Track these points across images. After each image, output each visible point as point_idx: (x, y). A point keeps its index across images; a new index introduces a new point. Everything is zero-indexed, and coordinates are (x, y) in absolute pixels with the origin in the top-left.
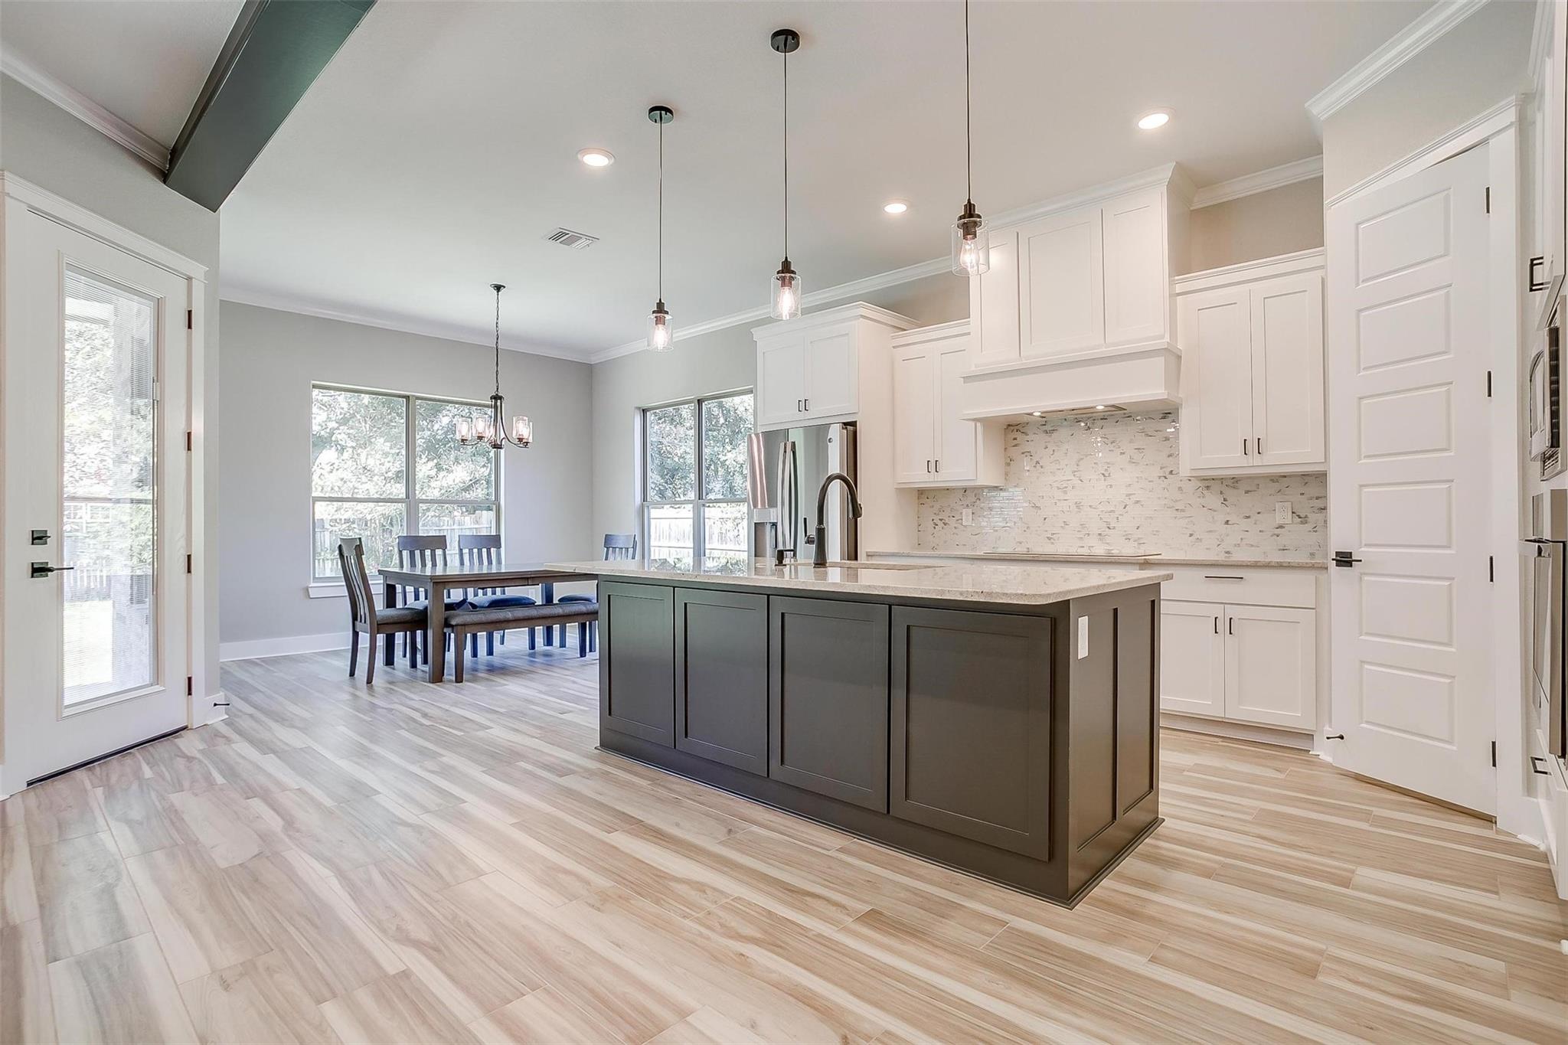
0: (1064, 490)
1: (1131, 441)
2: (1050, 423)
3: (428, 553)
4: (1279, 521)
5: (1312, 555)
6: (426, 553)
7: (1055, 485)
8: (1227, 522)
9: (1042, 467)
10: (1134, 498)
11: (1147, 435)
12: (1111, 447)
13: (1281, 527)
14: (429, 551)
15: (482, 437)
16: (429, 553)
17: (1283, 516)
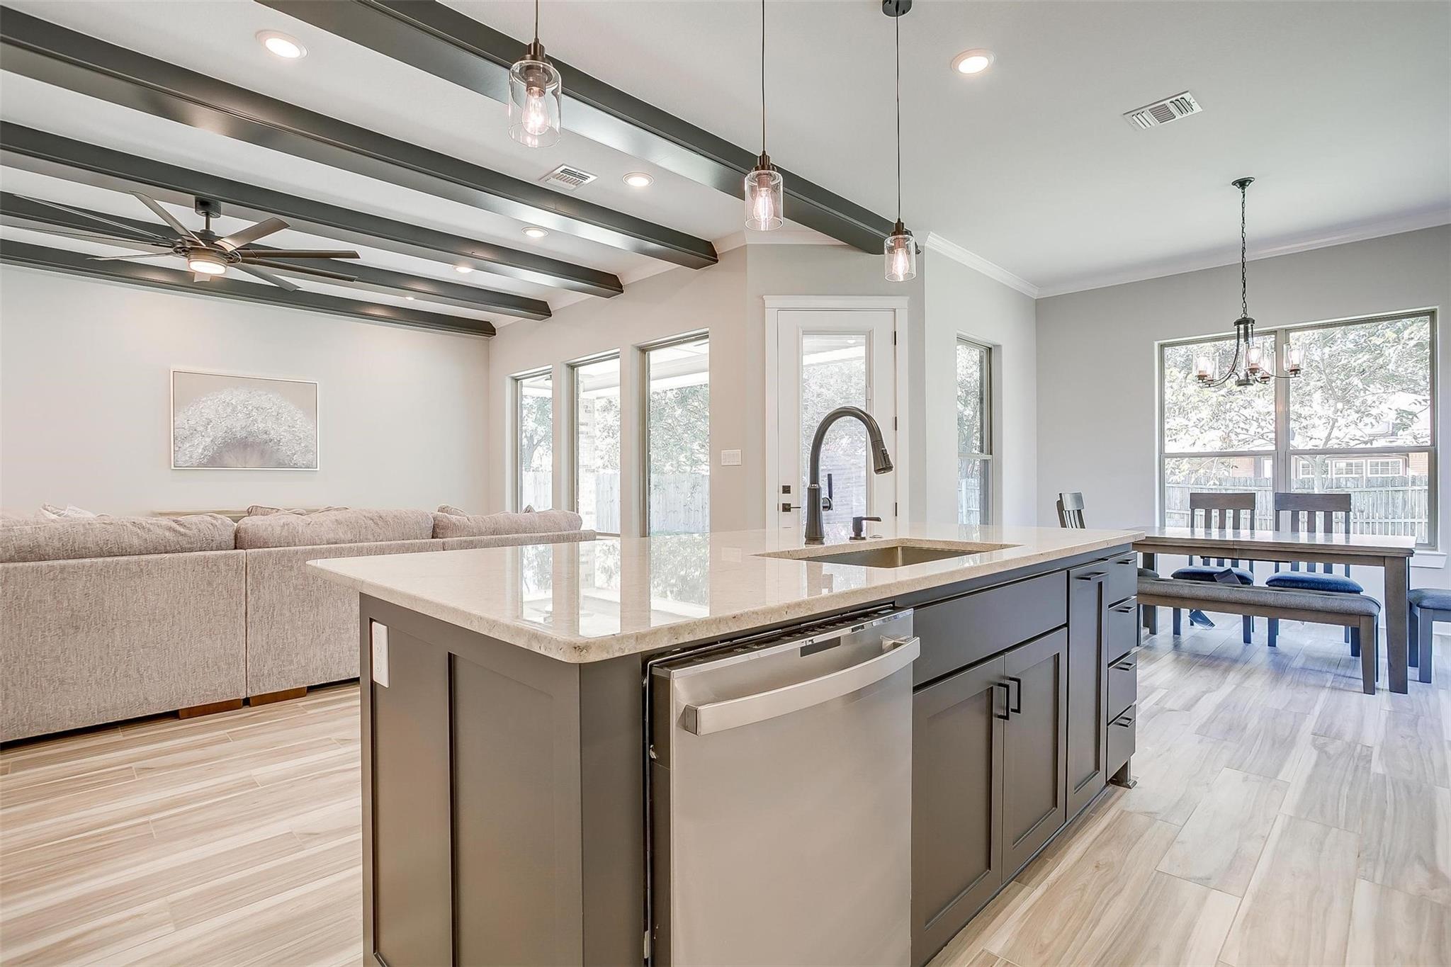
3: (1230, 513)
6: (1227, 515)
14: (1232, 511)
15: (1256, 369)
16: (1232, 515)
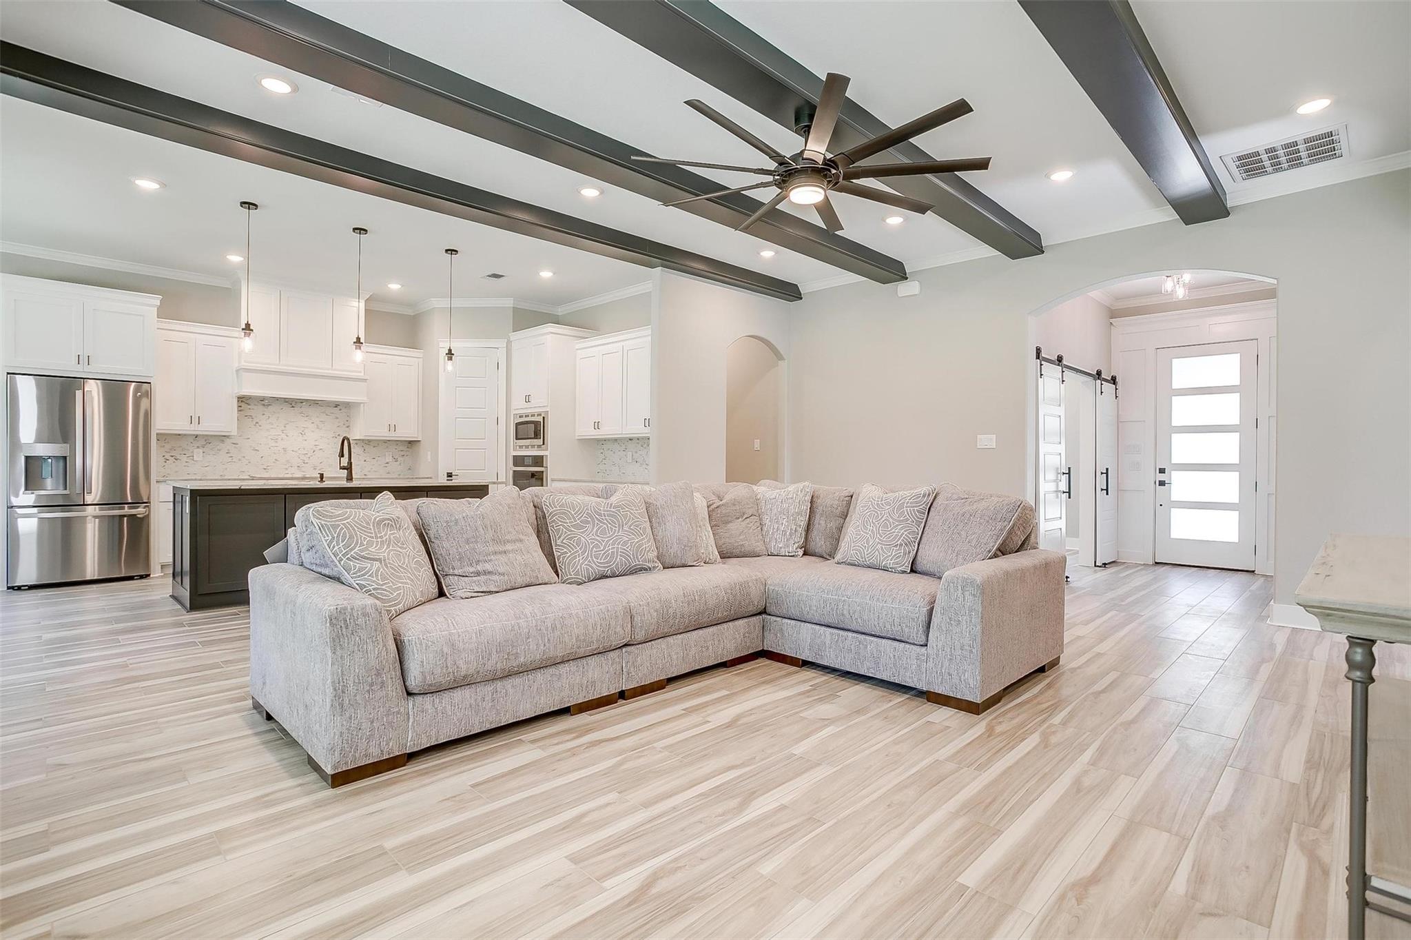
0: (276, 441)
1: (317, 417)
2: (264, 401)
4: (387, 461)
5: (399, 475)
7: (270, 437)
8: (365, 461)
9: (260, 426)
10: (319, 447)
11: (327, 415)
12: (306, 419)
13: (387, 463)
17: (389, 459)
